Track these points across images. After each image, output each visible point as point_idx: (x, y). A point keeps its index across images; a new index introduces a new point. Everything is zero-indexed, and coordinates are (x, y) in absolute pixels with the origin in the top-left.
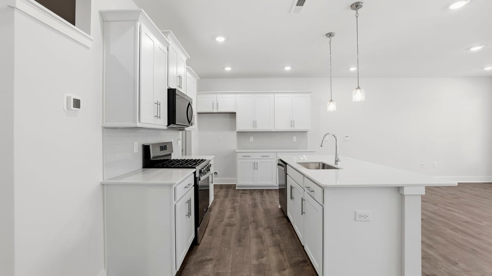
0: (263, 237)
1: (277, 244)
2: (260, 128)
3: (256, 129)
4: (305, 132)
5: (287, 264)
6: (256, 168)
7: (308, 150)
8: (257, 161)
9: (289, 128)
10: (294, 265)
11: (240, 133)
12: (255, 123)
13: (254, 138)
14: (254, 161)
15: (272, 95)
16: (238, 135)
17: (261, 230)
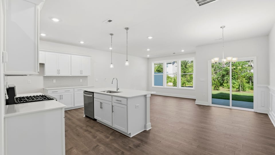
0: (88, 130)
1: (98, 131)
2: (62, 74)
3: (59, 75)
4: (87, 76)
5: (108, 135)
6: (61, 98)
7: (88, 86)
8: (62, 94)
9: (79, 75)
10: (111, 134)
11: (46, 78)
12: (58, 71)
13: (56, 81)
14: (60, 94)
15: (70, 56)
16: (44, 79)
17: (85, 128)
